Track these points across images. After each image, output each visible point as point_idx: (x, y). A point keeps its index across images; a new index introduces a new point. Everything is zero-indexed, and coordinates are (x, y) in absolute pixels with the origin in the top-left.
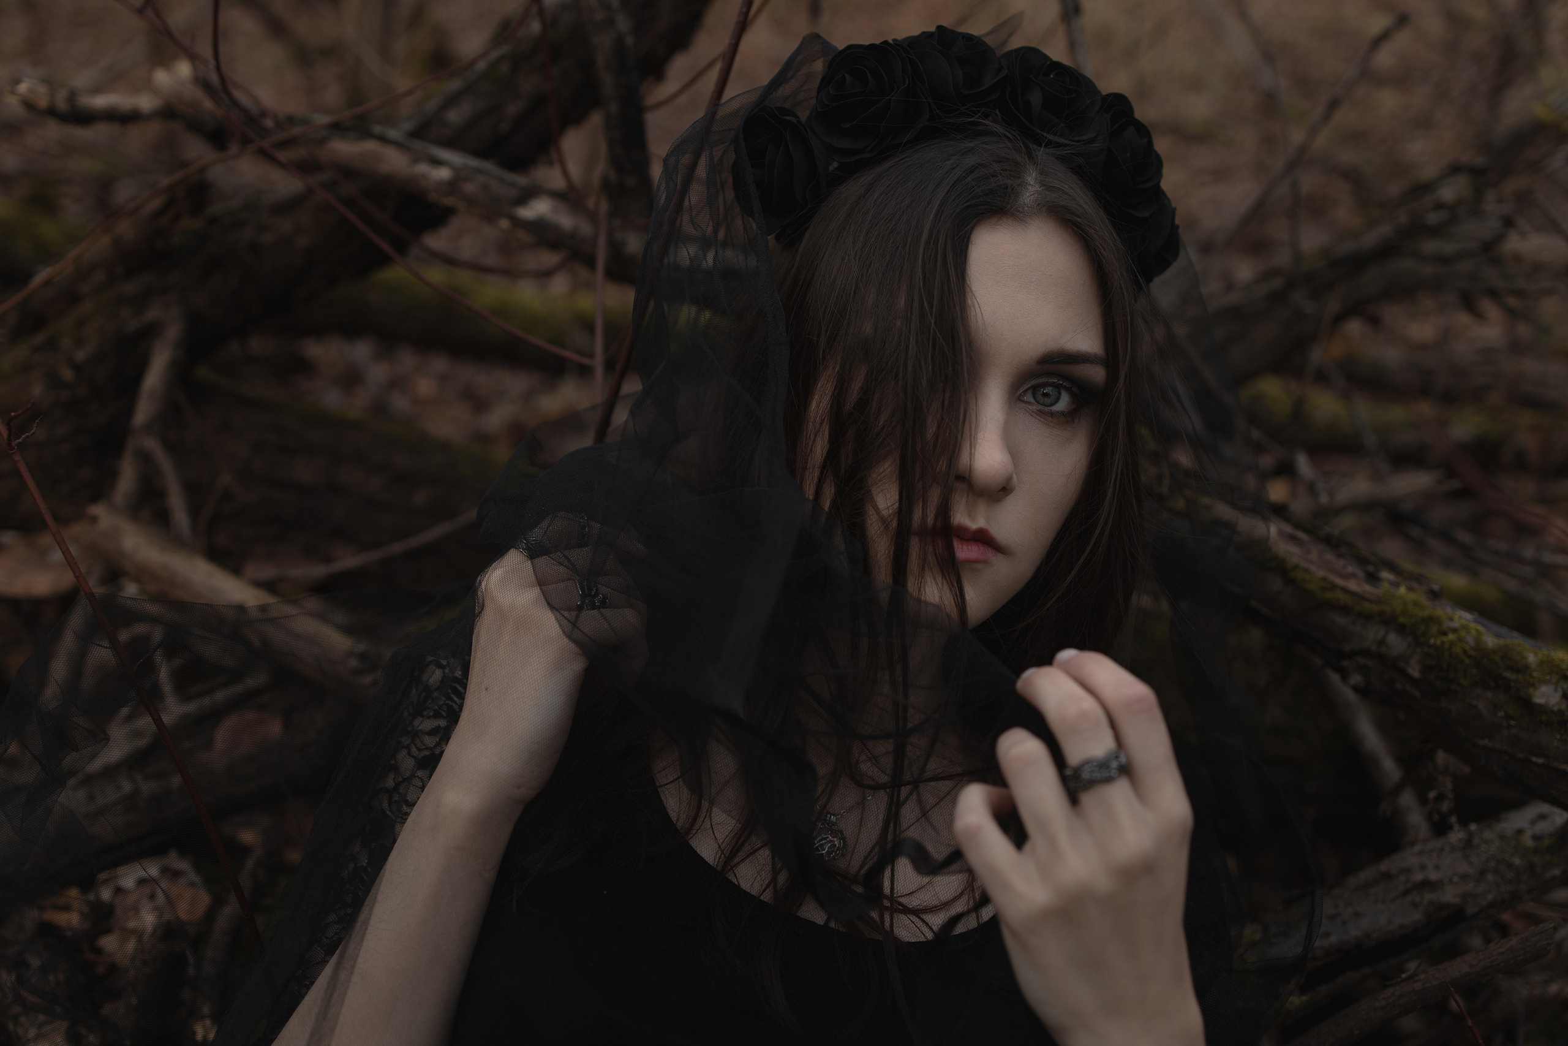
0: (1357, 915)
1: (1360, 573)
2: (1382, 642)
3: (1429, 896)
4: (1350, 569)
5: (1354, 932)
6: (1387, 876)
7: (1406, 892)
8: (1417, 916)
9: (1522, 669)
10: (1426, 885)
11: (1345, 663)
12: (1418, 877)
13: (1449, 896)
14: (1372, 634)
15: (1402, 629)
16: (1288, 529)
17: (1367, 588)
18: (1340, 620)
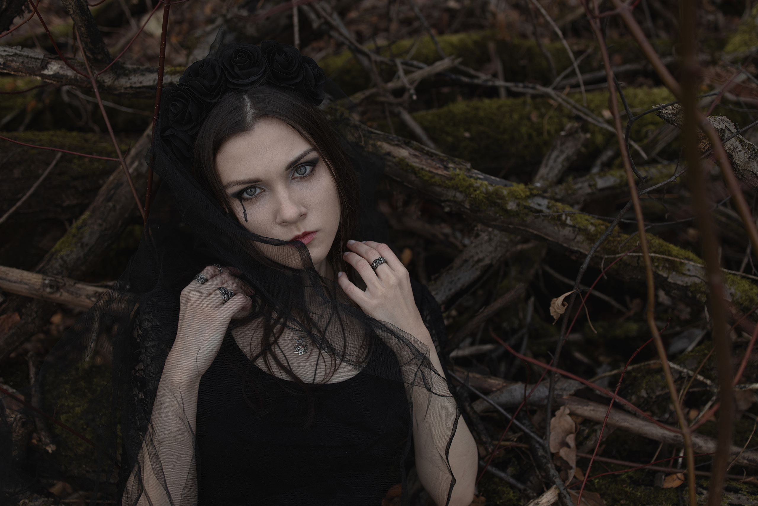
0: (459, 279)
1: (442, 166)
2: (455, 196)
3: (481, 264)
4: (438, 165)
5: (459, 285)
6: (466, 261)
7: (473, 266)
8: (478, 273)
9: (502, 198)
10: (479, 260)
11: (443, 204)
12: (476, 258)
13: (487, 261)
14: (451, 194)
15: (461, 192)
16: (413, 152)
17: (445, 173)
18: (438, 189)
